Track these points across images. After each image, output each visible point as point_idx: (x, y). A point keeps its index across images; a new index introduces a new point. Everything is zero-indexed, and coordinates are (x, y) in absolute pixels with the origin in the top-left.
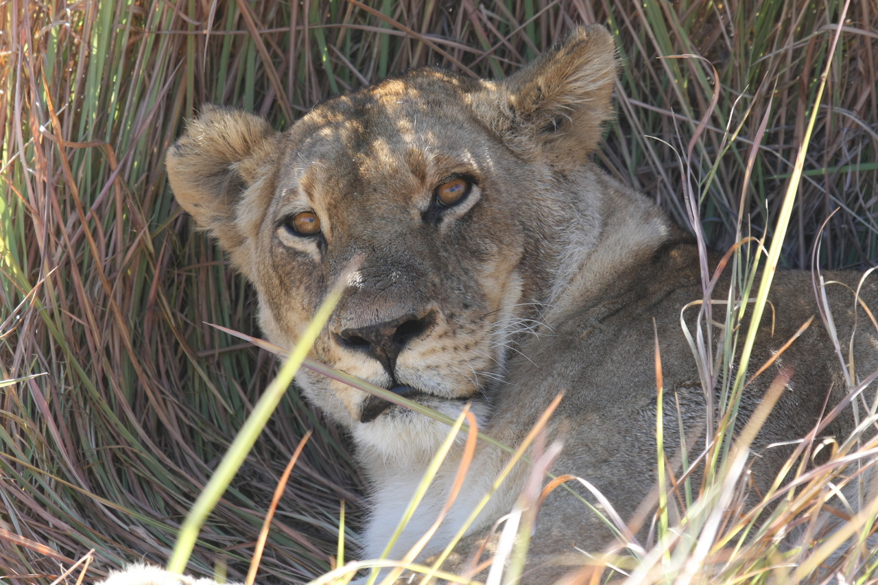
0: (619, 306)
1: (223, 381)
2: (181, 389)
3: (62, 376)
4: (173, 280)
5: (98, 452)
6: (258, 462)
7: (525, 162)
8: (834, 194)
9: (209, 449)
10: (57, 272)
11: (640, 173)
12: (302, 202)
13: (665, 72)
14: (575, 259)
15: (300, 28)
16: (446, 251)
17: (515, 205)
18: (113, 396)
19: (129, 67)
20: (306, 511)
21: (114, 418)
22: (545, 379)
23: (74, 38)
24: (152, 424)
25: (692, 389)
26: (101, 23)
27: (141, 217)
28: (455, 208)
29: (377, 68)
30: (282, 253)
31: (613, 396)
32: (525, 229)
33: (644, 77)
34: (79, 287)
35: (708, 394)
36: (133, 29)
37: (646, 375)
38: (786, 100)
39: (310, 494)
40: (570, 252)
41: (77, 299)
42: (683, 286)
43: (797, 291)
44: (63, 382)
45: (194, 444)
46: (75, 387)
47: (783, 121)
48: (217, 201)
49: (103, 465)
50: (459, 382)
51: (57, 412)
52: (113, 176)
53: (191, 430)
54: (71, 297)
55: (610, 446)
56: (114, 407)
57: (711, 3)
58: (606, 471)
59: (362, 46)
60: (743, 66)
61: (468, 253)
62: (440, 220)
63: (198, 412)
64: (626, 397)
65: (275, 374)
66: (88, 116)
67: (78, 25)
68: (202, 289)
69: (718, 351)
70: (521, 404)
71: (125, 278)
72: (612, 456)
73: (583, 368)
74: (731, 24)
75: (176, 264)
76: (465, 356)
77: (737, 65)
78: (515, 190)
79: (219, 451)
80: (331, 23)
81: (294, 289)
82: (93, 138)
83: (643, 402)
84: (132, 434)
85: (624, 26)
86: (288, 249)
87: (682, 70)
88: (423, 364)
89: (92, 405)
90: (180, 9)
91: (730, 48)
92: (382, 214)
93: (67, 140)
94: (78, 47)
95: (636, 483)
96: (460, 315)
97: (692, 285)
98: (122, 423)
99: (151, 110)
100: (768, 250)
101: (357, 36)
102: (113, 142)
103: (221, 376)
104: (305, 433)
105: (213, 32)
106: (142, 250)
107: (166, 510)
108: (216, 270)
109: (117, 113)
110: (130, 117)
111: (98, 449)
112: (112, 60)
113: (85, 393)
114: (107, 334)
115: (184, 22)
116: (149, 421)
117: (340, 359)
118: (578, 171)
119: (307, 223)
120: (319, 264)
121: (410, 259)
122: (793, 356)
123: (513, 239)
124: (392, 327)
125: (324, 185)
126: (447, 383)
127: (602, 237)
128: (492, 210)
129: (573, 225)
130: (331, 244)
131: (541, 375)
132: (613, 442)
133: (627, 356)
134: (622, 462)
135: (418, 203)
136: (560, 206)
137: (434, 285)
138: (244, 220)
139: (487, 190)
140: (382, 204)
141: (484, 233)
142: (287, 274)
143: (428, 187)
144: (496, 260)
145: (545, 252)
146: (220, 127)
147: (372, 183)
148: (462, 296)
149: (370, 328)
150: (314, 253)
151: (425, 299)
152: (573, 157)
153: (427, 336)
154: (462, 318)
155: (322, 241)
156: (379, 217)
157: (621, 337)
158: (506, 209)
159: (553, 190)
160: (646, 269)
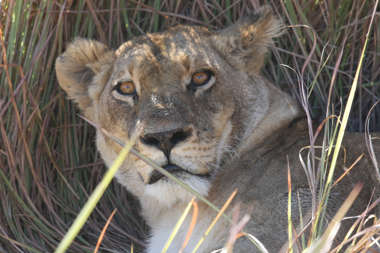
0: (271, 148)
1: (75, 183)
2: (54, 187)
4: (51, 133)
5: (12, 217)
6: (91, 223)
7: (236, 70)
8: (376, 95)
9: (68, 216)
11: (281, 84)
12: (126, 76)
13: (294, 34)
14: (257, 120)
15: (115, 10)
16: (198, 104)
17: (231, 89)
18: (20, 190)
19: (30, 29)
20: (114, 248)
21: (21, 201)
22: (233, 184)
23: (3, 14)
24: (39, 204)
25: (305, 189)
26: (17, 7)
27: (35, 102)
28: (203, 86)
29: (152, 31)
30: (114, 103)
31: (266, 192)
32: (235, 101)
33: (284, 37)
34: (5, 136)
35: (313, 192)
36: (33, 9)
37: (283, 182)
38: (354, 49)
39: (117, 239)
40: (255, 116)
41: (3, 142)
42: (302, 139)
43: (358, 142)
45: (60, 214)
46: (1, 185)
47: (352, 59)
49: (15, 224)
50: (200, 166)
52: (22, 82)
53: (58, 207)
55: (265, 217)
56: (21, 195)
57: (317, 1)
58: (262, 229)
59: (145, 19)
60: (333, 32)
61: (208, 108)
62: (195, 90)
63: (62, 198)
64: (272, 193)
65: (100, 180)
66: (10, 52)
67: (5, 7)
68: (65, 138)
69: (318, 171)
71: (27, 132)
72: (265, 221)
73: (252, 178)
74: (328, 11)
75: (52, 125)
76: (204, 153)
77: (330, 31)
78: (231, 81)
79: (73, 217)
80: (130, 8)
81: (119, 120)
82: (12, 63)
83: (281, 195)
84: (29, 209)
86: (117, 100)
87: (303, 34)
88: (184, 155)
89: (10, 194)
90: (56, 0)
91: (327, 23)
92: (168, 83)
94: (5, 17)
95: (277, 235)
96: (202, 133)
97: (306, 139)
98: (25, 203)
99: (41, 50)
100: (341, 121)
101: (143, 14)
102: (22, 65)
103: (74, 181)
104: (115, 209)
105: (72, 12)
106: (36, 118)
107: (45, 246)
108: (72, 128)
109: (24, 51)
110: (31, 53)
111: (12, 216)
112: (22, 25)
113: (7, 188)
114: (18, 159)
115: (58, 6)
116: (38, 202)
117: (142, 150)
118: (257, 78)
119: (126, 89)
120: (134, 107)
121: (181, 104)
122: (355, 172)
123: (230, 104)
124: (171, 133)
125: (139, 68)
126: (195, 166)
127: (269, 112)
128: (221, 89)
129: (257, 103)
130: (141, 97)
131: (232, 181)
132: (266, 215)
133: (273, 173)
134: (270, 224)
135: (185, 80)
136: (251, 92)
137: (192, 117)
138: (93, 91)
139: (218, 79)
140: (168, 78)
141: (217, 99)
142: (116, 113)
143: (190, 73)
144: (222, 113)
145: (243, 114)
146: (82, 47)
147: (163, 69)
148: (203, 125)
149: (160, 134)
150: (131, 102)
151: (188, 122)
152: (256, 70)
153: (187, 141)
154: (203, 135)
155: (136, 96)
156: (166, 84)
157: (271, 163)
158: (228, 89)
159: (249, 85)
160: (286, 130)
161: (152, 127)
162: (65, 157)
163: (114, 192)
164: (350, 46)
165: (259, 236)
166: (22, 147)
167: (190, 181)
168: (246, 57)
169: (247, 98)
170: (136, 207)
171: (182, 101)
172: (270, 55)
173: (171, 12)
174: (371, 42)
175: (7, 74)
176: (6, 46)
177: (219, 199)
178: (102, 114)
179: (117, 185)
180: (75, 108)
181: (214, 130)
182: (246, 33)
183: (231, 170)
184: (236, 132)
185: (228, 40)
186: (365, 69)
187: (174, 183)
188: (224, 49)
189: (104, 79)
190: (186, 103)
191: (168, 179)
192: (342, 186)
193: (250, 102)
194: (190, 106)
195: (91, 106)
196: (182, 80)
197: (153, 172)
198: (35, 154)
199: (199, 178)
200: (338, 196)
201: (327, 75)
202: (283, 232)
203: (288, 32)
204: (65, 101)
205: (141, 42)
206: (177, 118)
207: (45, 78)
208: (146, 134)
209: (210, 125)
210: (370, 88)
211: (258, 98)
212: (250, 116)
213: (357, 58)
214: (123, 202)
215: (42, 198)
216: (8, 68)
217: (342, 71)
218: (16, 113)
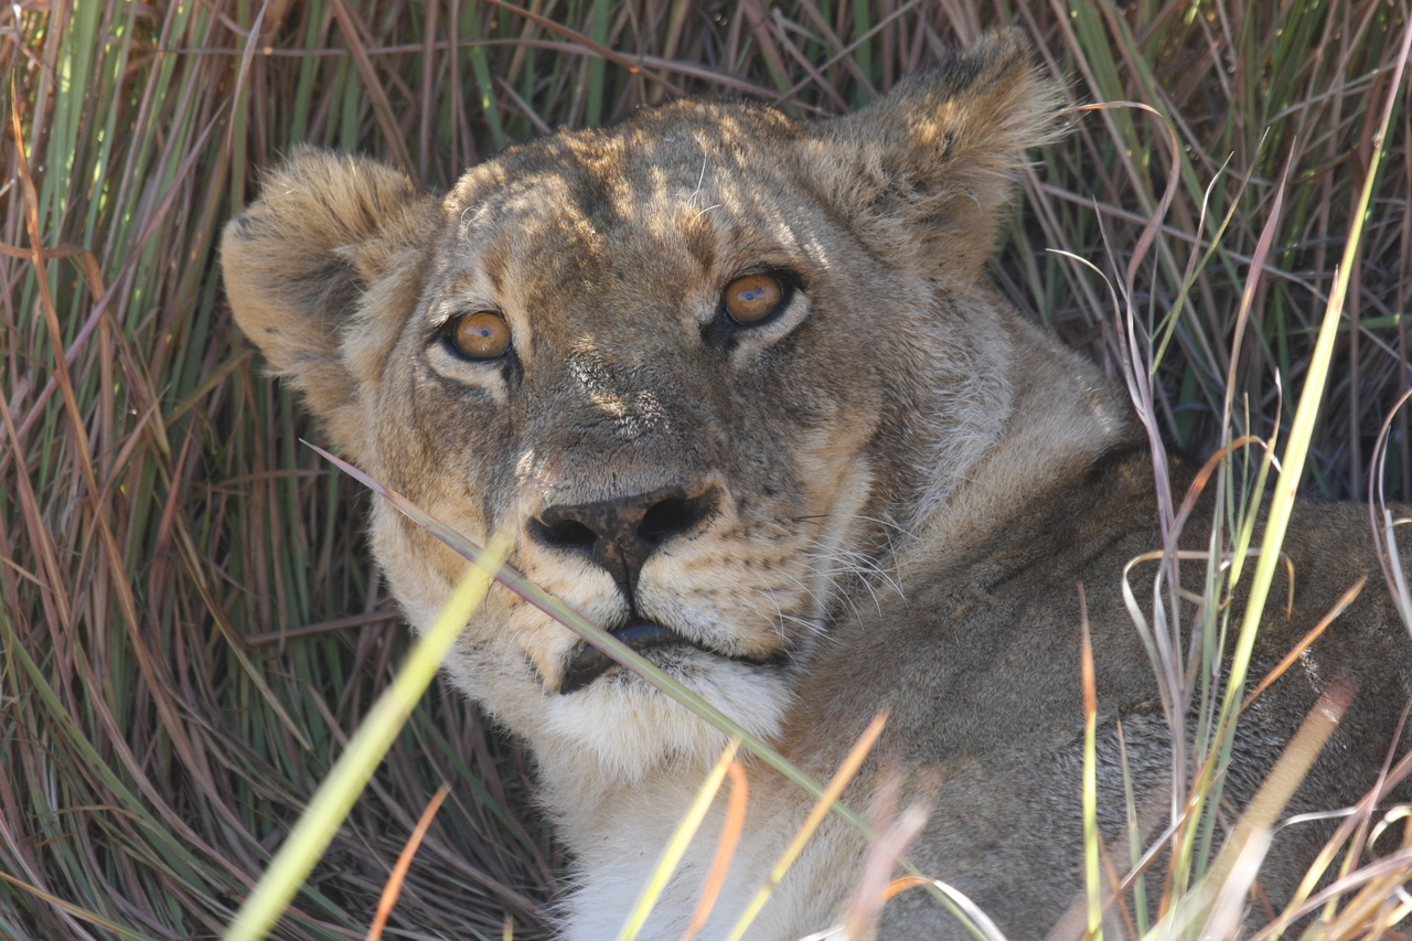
0: (1022, 562)
1: (293, 690)
2: (216, 703)
4: (203, 505)
5: (62, 817)
6: (355, 837)
7: (888, 267)
9: (267, 814)
11: (1062, 319)
12: (480, 291)
13: (1109, 136)
14: (965, 454)
15: (442, 45)
16: (742, 395)
17: (870, 338)
18: (91, 714)
19: (128, 115)
20: (442, 930)
21: (93, 755)
22: (885, 692)
23: (27, 59)
24: (163, 767)
25: (1150, 717)
26: (76, 37)
27: (146, 389)
28: (761, 329)
29: (579, 122)
30: (434, 390)
31: (1008, 727)
32: (884, 384)
34: (33, 514)
35: (1175, 719)
36: (136, 44)
37: (1069, 690)
38: (1329, 191)
39: (450, 898)
40: (958, 439)
41: (28, 538)
42: (1141, 528)
43: (1347, 540)
45: (238, 804)
46: (22, 698)
47: (1323, 228)
48: (308, 321)
49: (71, 843)
50: (749, 627)
52: (96, 313)
53: (233, 777)
54: (16, 533)
55: (1002, 819)
56: (93, 734)
57: (1195, 12)
58: (993, 864)
59: (555, 80)
60: (1252, 125)
61: (782, 411)
62: (732, 344)
63: (247, 746)
64: (1032, 730)
65: (388, 680)
66: (51, 204)
67: (34, 37)
68: (257, 521)
69: (1193, 645)
70: (840, 737)
71: (116, 499)
72: (1005, 837)
73: (955, 674)
74: (1232, 50)
75: (209, 474)
76: (763, 579)
77: (1241, 124)
78: (870, 311)
79: (280, 819)
80: (498, 37)
81: (452, 455)
82: (60, 242)
83: (1063, 738)
84: (125, 785)
86: (445, 381)
87: (1140, 133)
88: (688, 585)
89: (52, 731)
90: (223, 9)
91: (1229, 94)
92: (632, 318)
93: (13, 244)
94: (34, 74)
95: (1048, 888)
96: (757, 505)
98: (108, 763)
99: (167, 194)
100: (1281, 461)
101: (546, 61)
102: (97, 251)
103: (290, 680)
104: (441, 783)
105: (282, 52)
106: (148, 447)
107: (184, 924)
108: (283, 485)
109: (104, 199)
110: (129, 205)
111: (62, 811)
112: (95, 102)
113: (41, 709)
114: (81, 599)
115: (229, 33)
116: (157, 760)
117: (534, 568)
118: (970, 300)
119: (479, 339)
120: (505, 407)
121: (678, 395)
122: (1338, 660)
123: (865, 395)
124: (639, 506)
125: (524, 263)
126: (729, 625)
127: (1011, 426)
128: (831, 338)
129: (966, 390)
130: (530, 368)
131: (879, 683)
133: (1035, 654)
134: (1022, 848)
135: (695, 307)
136: (945, 352)
137: (719, 444)
138: (358, 346)
139: (821, 303)
140: (631, 299)
141: (817, 378)
142: (440, 428)
143: (715, 281)
144: (831, 428)
145: (915, 432)
146: (319, 181)
147: (615, 264)
148: (762, 472)
149: (598, 506)
150: (495, 388)
151: (703, 465)
152: (966, 268)
153: (701, 533)
154: (759, 509)
155: (513, 365)
156: (625, 321)
157: (1024, 620)
158: (855, 341)
159: (936, 323)
160: (1076, 494)
161: (569, 482)
162: (256, 591)
163: (441, 723)
164: (1314, 177)
165: (982, 892)
166: (97, 556)
167: (714, 683)
168: (924, 220)
169: (929, 374)
170: (520, 778)
171: (682, 385)
172: (1020, 214)
173: (649, 52)
174: (1393, 165)
175: (41, 284)
176: (38, 181)
177: (830, 748)
178: (390, 433)
179: (450, 696)
180: (295, 408)
181: (802, 490)
182: (929, 130)
183: (874, 643)
184: (888, 499)
185: (859, 157)
186: (1370, 264)
187: (653, 689)
188: (842, 191)
189: (400, 300)
190: (697, 390)
191: (631, 673)
193: (942, 389)
194: (711, 405)
195: (354, 400)
196: (685, 304)
197: (575, 648)
198: (144, 582)
199: (746, 670)
202: (1071, 878)
203: (1084, 129)
204: (256, 382)
205: (538, 165)
206: (664, 447)
207: (182, 298)
208: (548, 510)
209: (788, 475)
210: (1390, 334)
211: (970, 374)
212: (938, 439)
213: (1341, 224)
214: (474, 761)
215: (172, 745)
216: (46, 262)
217: (1286, 270)
218: (74, 429)
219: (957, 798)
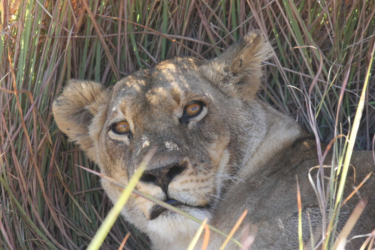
1: (86, 206)
2: (66, 210)
3: (8, 205)
4: (61, 158)
5: (25, 242)
7: (229, 97)
9: (80, 240)
10: (5, 154)
11: (289, 104)
13: (301, 54)
14: (254, 145)
15: (123, 34)
16: (191, 136)
17: (225, 117)
18: (33, 214)
19: (39, 55)
21: (33, 225)
22: (242, 205)
23: (12, 40)
24: (52, 228)
25: (313, 208)
26: (25, 35)
27: (46, 127)
28: (195, 118)
29: (160, 54)
30: (111, 143)
31: (275, 212)
32: (230, 129)
33: (290, 57)
34: (16, 162)
35: (323, 211)
36: (41, 36)
37: (291, 202)
38: (360, 68)
40: (252, 141)
41: (15, 168)
42: (308, 159)
44: (8, 208)
45: (72, 237)
46: (14, 210)
47: (358, 78)
48: (79, 126)
49: (28, 249)
50: (199, 198)
51: (6, 223)
52: (32, 107)
53: (71, 230)
54: (12, 167)
55: (274, 237)
56: (34, 219)
57: (323, 21)
59: (153, 42)
60: (339, 51)
61: (203, 139)
62: (188, 122)
63: (75, 222)
64: (281, 213)
66: (19, 79)
67: (14, 34)
68: (76, 162)
70: (230, 218)
71: (38, 157)
72: (275, 242)
73: (260, 199)
74: (333, 31)
75: (63, 149)
76: (202, 185)
77: (336, 51)
78: (225, 110)
79: (85, 240)
80: (137, 31)
81: (118, 160)
82: (22, 89)
83: (290, 215)
84: (42, 233)
85: (280, 33)
86: (114, 140)
87: (309, 54)
88: (182, 188)
89: (22, 219)
90: (64, 26)
91: (332, 43)
92: (160, 119)
93: (9, 90)
94: (14, 44)
96: (199, 165)
97: (313, 158)
98: (38, 227)
99: (50, 75)
100: (350, 140)
101: (150, 37)
102: (32, 91)
103: (85, 203)
104: (127, 232)
105: (80, 37)
106: (46, 143)
109: (33, 77)
110: (40, 78)
111: (26, 240)
112: (31, 51)
113: (19, 213)
114: (29, 184)
115: (66, 32)
116: (51, 226)
118: (253, 103)
120: (129, 146)
121: (174, 138)
122: (362, 191)
123: (225, 132)
124: (167, 168)
125: (130, 107)
126: (193, 198)
127: (267, 135)
128: (214, 118)
129: (253, 128)
130: (135, 135)
131: (240, 203)
132: (276, 235)
133: (281, 193)
135: (177, 114)
136: (247, 118)
137: (187, 150)
138: (93, 132)
139: (210, 109)
140: (160, 114)
141: (212, 129)
142: (114, 153)
143: (181, 106)
144: (217, 142)
145: (240, 141)
146: (80, 89)
147: (154, 105)
148: (200, 156)
149: (156, 170)
150: (127, 141)
151: (183, 156)
152: (251, 95)
153: (184, 174)
154: (200, 167)
155: (131, 135)
156: (158, 120)
157: (278, 184)
158: (221, 118)
159: (243, 111)
160: (289, 151)
162: (76, 180)
164: (356, 64)
166: (33, 172)
168: (237, 84)
169: (243, 125)
171: (175, 136)
173: (178, 34)
175: (17, 100)
176: (16, 73)
181: (211, 160)
184: (235, 159)
186: (371, 87)
188: (214, 78)
189: (102, 119)
192: (350, 205)
193: (247, 128)
194: (184, 140)
195: (93, 146)
196: (174, 113)
198: (46, 179)
199: (199, 210)
200: (347, 215)
201: (334, 94)
203: (294, 53)
206: (172, 152)
209: (207, 156)
211: (254, 123)
212: (247, 142)
213: (363, 76)
215: (55, 222)
216: (18, 94)
217: (349, 89)
218: (27, 138)
219: (262, 232)
